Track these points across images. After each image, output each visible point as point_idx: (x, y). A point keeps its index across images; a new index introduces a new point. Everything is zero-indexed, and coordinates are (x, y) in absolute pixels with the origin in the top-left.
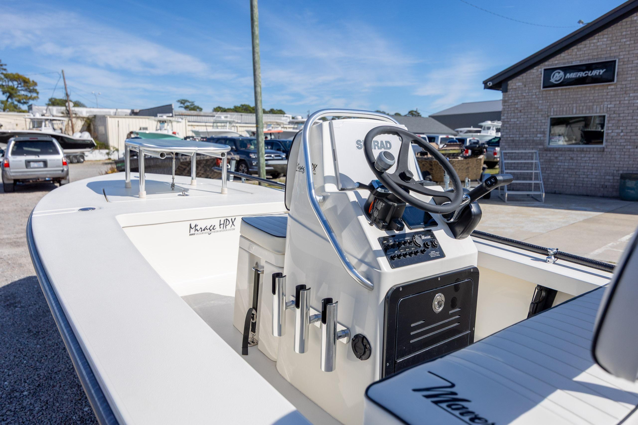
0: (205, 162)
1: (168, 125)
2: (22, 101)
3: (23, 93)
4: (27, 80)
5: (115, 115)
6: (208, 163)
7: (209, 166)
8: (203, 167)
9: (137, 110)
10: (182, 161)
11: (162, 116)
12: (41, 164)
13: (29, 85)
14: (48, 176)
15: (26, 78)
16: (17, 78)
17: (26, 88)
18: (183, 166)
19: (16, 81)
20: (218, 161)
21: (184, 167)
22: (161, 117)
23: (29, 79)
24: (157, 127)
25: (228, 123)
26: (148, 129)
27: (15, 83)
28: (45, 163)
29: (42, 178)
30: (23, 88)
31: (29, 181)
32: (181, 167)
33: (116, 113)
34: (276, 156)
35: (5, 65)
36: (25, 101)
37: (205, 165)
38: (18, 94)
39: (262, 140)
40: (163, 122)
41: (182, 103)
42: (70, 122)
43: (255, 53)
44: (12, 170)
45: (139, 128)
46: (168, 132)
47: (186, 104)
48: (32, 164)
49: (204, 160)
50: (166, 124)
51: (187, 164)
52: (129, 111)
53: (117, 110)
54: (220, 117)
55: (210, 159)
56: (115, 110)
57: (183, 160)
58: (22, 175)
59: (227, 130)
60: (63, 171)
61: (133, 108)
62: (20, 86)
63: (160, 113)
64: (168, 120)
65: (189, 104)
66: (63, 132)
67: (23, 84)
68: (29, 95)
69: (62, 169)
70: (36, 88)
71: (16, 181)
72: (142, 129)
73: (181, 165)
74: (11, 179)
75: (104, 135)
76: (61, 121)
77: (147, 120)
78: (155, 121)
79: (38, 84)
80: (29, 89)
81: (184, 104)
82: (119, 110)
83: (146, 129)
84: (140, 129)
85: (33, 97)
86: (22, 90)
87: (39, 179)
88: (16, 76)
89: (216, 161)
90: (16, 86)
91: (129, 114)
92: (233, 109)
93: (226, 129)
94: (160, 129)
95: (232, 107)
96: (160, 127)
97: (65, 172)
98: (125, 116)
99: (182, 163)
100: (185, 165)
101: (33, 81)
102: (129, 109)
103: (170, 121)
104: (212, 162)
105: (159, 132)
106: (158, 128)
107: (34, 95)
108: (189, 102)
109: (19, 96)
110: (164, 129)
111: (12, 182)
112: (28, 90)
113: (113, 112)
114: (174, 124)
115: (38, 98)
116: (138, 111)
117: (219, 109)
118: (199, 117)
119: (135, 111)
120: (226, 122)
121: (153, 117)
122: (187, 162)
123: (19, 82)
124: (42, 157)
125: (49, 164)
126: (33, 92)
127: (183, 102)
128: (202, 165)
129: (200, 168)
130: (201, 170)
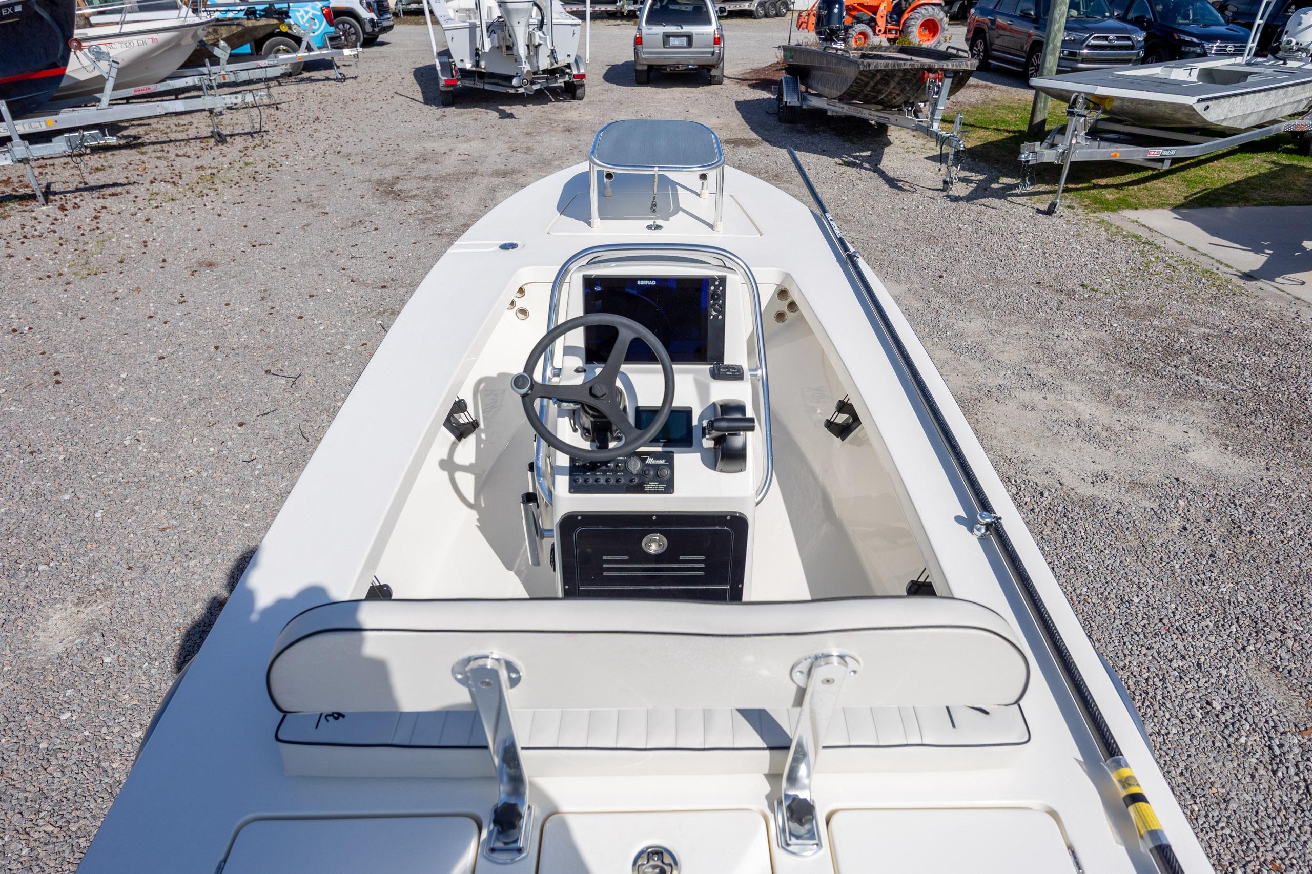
0: (901, 74)
6: (909, 77)
7: (909, 81)
8: (899, 83)
10: (861, 68)
12: (684, 41)
14: (692, 62)
18: (863, 78)
20: (924, 74)
21: (866, 80)
28: (689, 37)
29: (683, 65)
31: (666, 69)
32: (861, 80)
34: (1118, 38)
37: (902, 80)
44: (644, 50)
48: (674, 41)
49: (899, 70)
51: (870, 75)
55: (912, 69)
57: (865, 66)
58: (657, 58)
60: (713, 53)
69: (712, 50)
71: (651, 67)
73: (860, 77)
74: (644, 65)
87: (678, 67)
89: (920, 74)
97: (716, 56)
99: (861, 73)
100: (866, 76)
104: (915, 75)
111: (646, 68)
122: (870, 71)
124: (687, 29)
125: (695, 38)
128: (897, 79)
129: (892, 85)
130: (894, 88)
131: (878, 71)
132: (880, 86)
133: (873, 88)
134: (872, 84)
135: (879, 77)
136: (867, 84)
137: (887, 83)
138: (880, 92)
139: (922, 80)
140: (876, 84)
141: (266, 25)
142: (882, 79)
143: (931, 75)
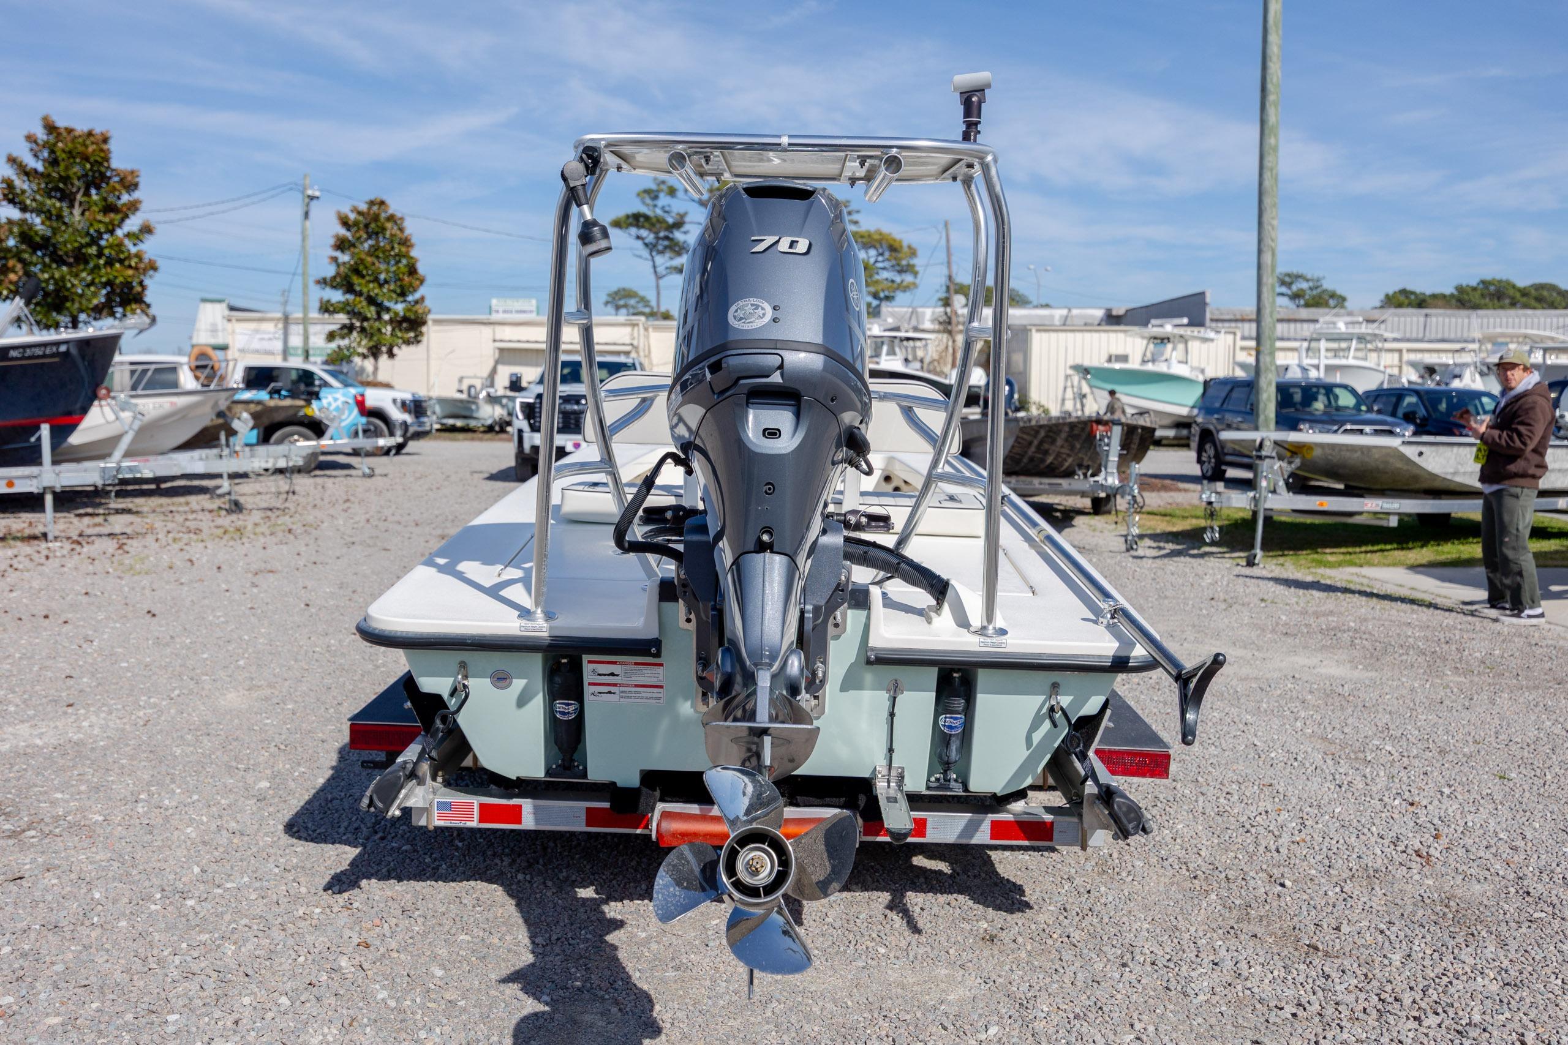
0: (1067, 429)
1: (1174, 349)
2: (882, 295)
3: (885, 275)
4: (896, 245)
5: (1064, 325)
6: (1076, 432)
7: (1077, 438)
8: (1066, 440)
9: (1119, 311)
10: (1022, 424)
11: (1161, 326)
13: (900, 255)
15: (895, 240)
16: (876, 240)
17: (893, 262)
18: (1025, 436)
19: (875, 247)
20: (1092, 427)
21: (1028, 438)
22: (1156, 328)
23: (900, 242)
24: (1144, 355)
25: (1354, 342)
26: (1130, 359)
27: (873, 252)
30: (886, 264)
32: (1023, 439)
33: (1067, 317)
35: (858, 212)
36: (887, 293)
37: (1069, 436)
38: (876, 277)
39: (1270, 384)
40: (1164, 340)
41: (1283, 283)
42: (950, 343)
43: (1265, 170)
45: (1105, 357)
46: (1169, 367)
47: (1294, 288)
49: (1064, 424)
50: (1169, 346)
51: (1033, 433)
52: (1100, 313)
53: (1070, 310)
54: (1334, 323)
55: (1078, 422)
56: (1064, 312)
57: (1025, 422)
59: (1351, 361)
61: (1109, 306)
62: (880, 258)
63: (1157, 317)
64: (1174, 336)
65: (1304, 285)
66: (925, 366)
67: (887, 254)
68: (898, 279)
70: (914, 261)
72: (1113, 359)
73: (1021, 435)
75: (1020, 373)
76: (924, 342)
77: (1121, 336)
78: (1143, 337)
79: (919, 253)
80: (898, 265)
81: (1289, 285)
82: (1075, 312)
83: (1124, 358)
84: (1109, 360)
85: (905, 284)
86: (884, 269)
88: (876, 237)
89: (1089, 427)
90: (872, 260)
91: (1097, 322)
92: (1452, 296)
93: (1347, 358)
94: (1153, 361)
95: (1449, 290)
96: (1153, 354)
98: (1087, 326)
99: (1022, 430)
100: (1028, 434)
101: (909, 247)
102: (1100, 308)
103: (1181, 336)
104: (1083, 429)
105: (1150, 367)
106: (1149, 355)
107: (908, 278)
108: (1308, 280)
109: (877, 282)
110: (1164, 358)
112: (898, 268)
113: (1061, 316)
114: (1194, 345)
115: (915, 285)
116: (1121, 312)
117: (1402, 298)
118: (1292, 325)
119: (1114, 313)
120: (1348, 338)
121: (1136, 329)
122: (1031, 427)
123: (881, 251)
126: (906, 272)
127: (1287, 279)
128: (1063, 435)
129: (1059, 442)
130: (1062, 447)
131: (1041, 427)
132: (1046, 446)
133: (1039, 447)
134: (1036, 442)
135: (1042, 433)
136: (1030, 443)
137: (1053, 441)
138: (1046, 453)
139: (1091, 436)
140: (1041, 443)
141: (291, 407)
142: (1047, 436)
143: (1101, 428)
